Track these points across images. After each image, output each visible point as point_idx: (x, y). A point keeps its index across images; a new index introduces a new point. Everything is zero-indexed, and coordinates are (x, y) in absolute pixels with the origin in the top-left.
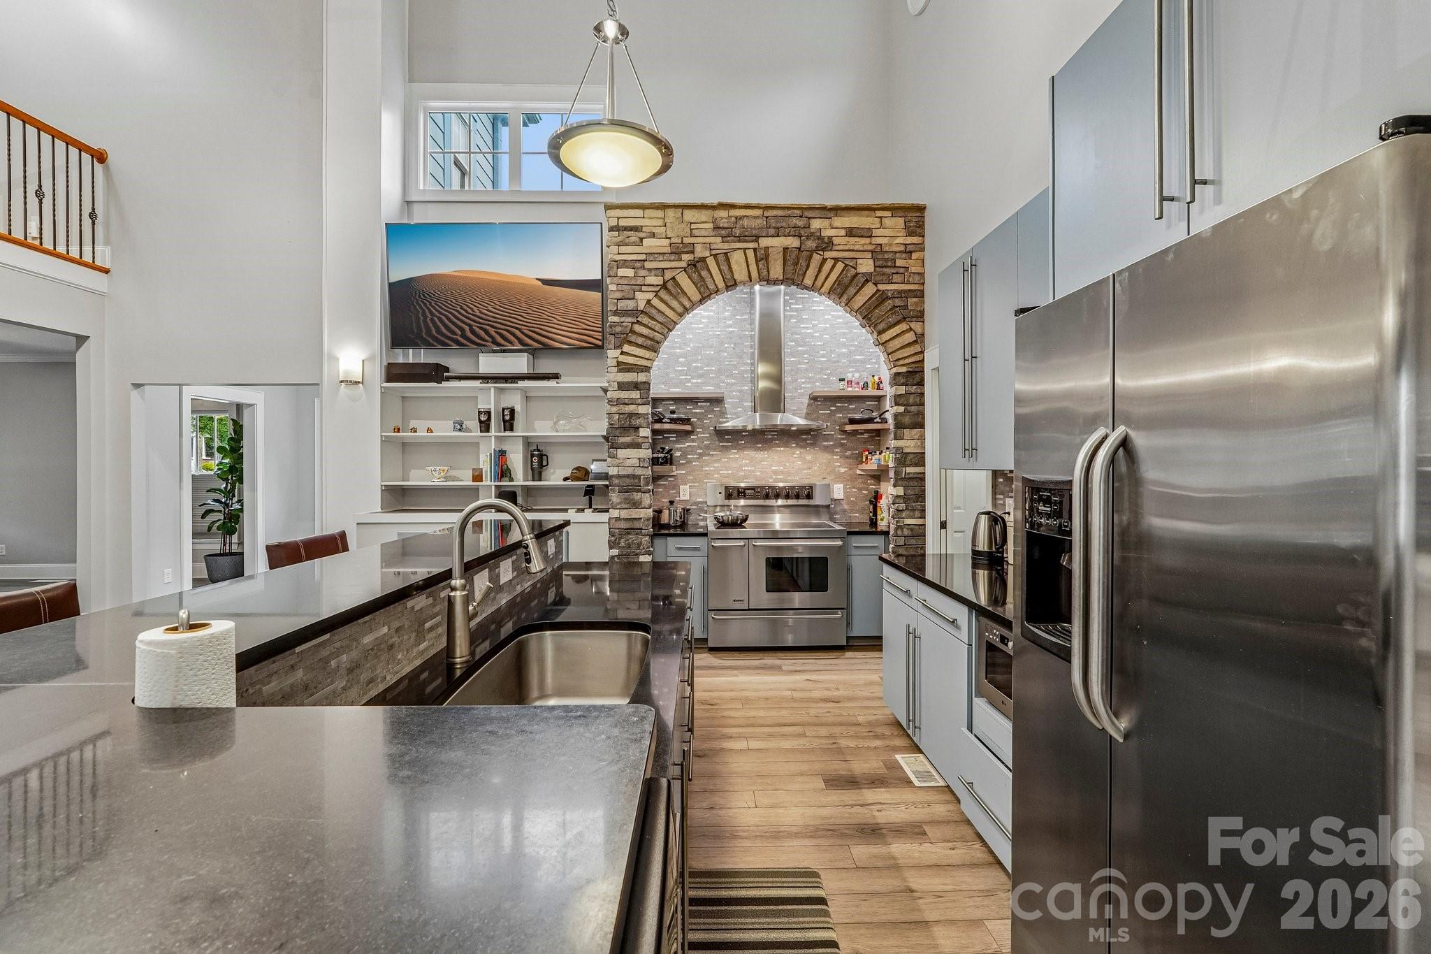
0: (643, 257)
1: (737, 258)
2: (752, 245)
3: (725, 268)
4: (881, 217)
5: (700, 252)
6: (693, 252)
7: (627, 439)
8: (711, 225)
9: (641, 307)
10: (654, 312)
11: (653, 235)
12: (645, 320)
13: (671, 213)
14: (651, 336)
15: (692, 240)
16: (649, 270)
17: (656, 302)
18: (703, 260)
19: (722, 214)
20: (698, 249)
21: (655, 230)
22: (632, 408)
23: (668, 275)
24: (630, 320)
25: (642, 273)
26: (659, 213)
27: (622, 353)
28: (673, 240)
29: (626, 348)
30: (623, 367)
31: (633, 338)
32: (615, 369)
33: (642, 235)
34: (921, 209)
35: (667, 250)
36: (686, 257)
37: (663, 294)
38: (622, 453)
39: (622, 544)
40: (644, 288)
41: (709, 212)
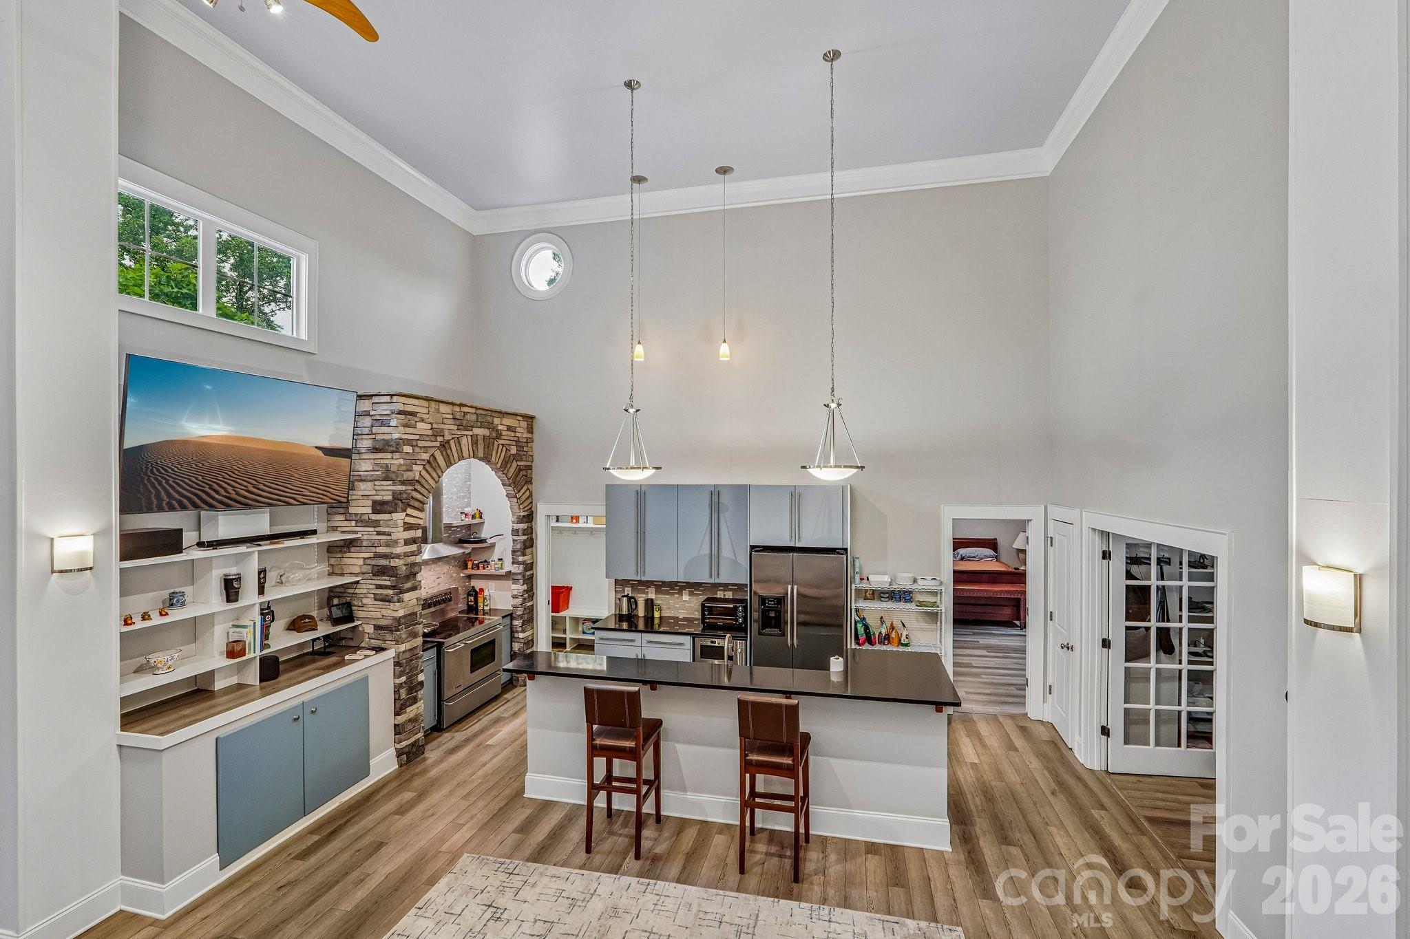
0: (417, 437)
1: (464, 441)
2: (470, 433)
3: (458, 448)
4: (519, 420)
5: (448, 437)
6: (443, 436)
7: (408, 585)
8: (451, 416)
9: (417, 478)
10: (423, 481)
11: (422, 420)
12: (418, 487)
13: (433, 404)
14: (422, 500)
15: (442, 426)
16: (421, 447)
17: (424, 473)
18: (448, 442)
19: (457, 409)
20: (446, 433)
21: (424, 416)
22: (412, 558)
23: (431, 451)
24: (410, 487)
25: (417, 450)
26: (426, 404)
27: (407, 515)
28: (435, 426)
29: (409, 511)
30: (408, 527)
31: (412, 502)
32: (402, 529)
33: (417, 419)
34: (532, 418)
35: (430, 433)
36: (440, 439)
37: (428, 467)
38: (406, 596)
39: (407, 671)
40: (418, 462)
41: (451, 407)
